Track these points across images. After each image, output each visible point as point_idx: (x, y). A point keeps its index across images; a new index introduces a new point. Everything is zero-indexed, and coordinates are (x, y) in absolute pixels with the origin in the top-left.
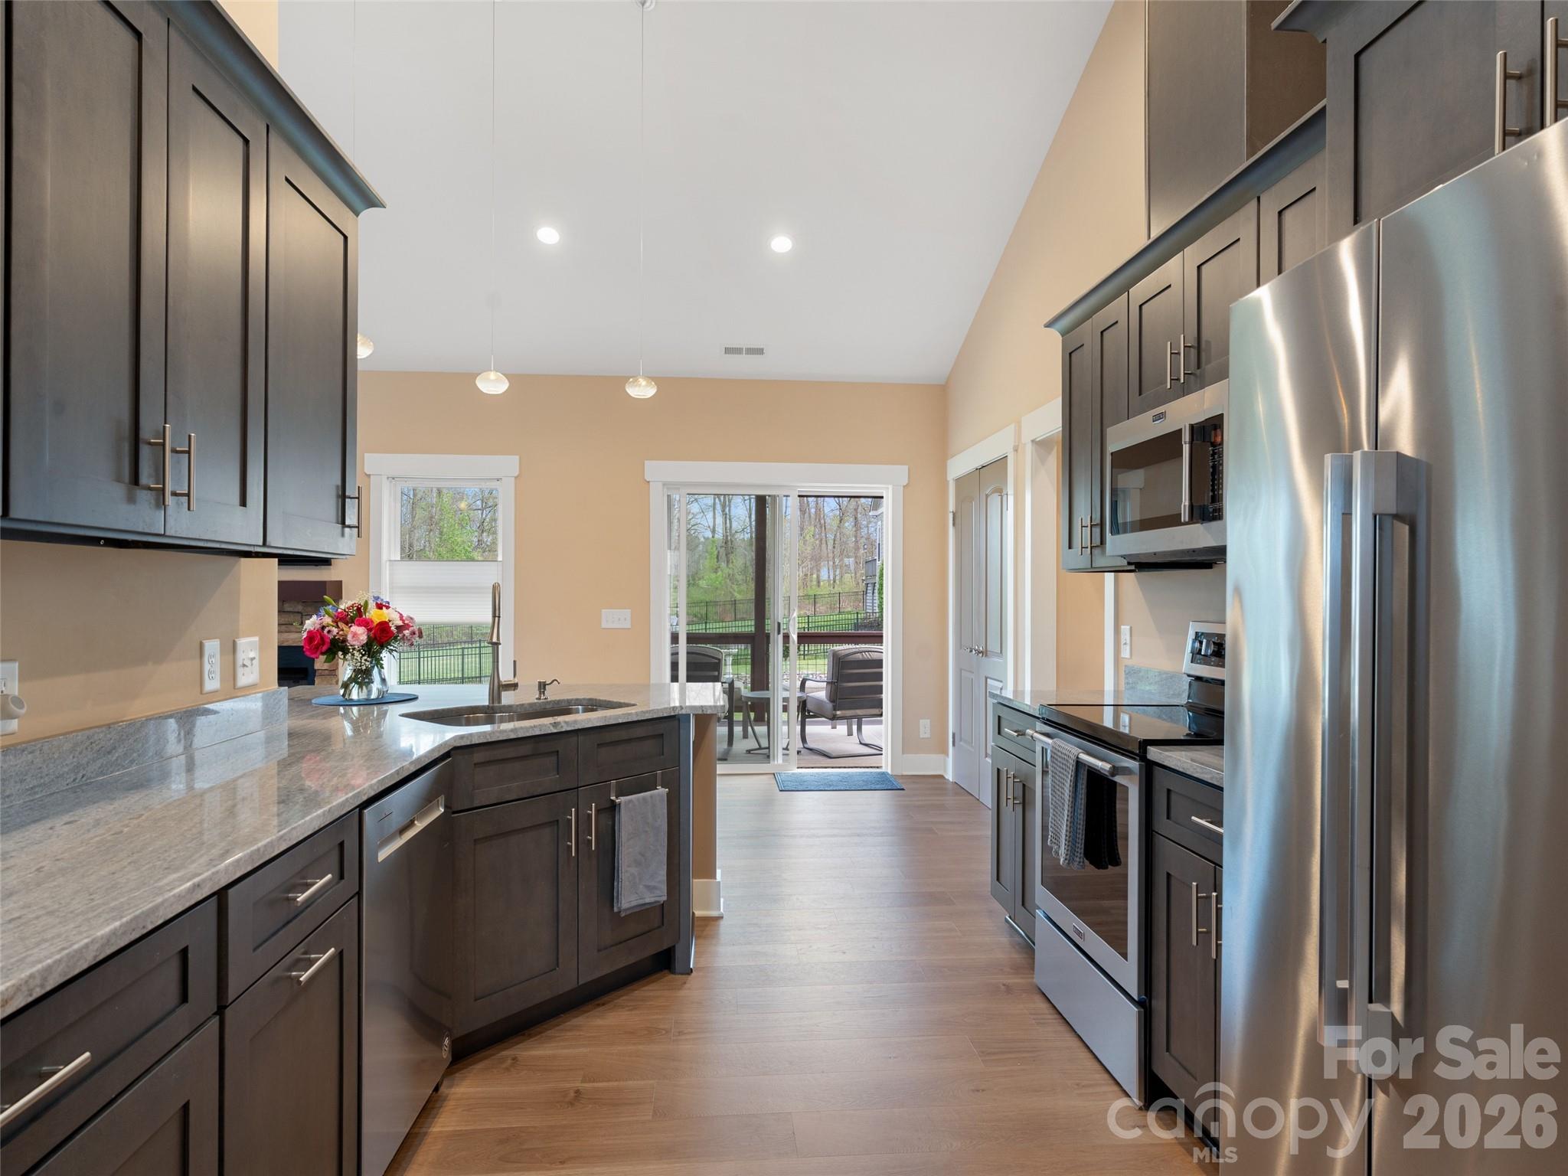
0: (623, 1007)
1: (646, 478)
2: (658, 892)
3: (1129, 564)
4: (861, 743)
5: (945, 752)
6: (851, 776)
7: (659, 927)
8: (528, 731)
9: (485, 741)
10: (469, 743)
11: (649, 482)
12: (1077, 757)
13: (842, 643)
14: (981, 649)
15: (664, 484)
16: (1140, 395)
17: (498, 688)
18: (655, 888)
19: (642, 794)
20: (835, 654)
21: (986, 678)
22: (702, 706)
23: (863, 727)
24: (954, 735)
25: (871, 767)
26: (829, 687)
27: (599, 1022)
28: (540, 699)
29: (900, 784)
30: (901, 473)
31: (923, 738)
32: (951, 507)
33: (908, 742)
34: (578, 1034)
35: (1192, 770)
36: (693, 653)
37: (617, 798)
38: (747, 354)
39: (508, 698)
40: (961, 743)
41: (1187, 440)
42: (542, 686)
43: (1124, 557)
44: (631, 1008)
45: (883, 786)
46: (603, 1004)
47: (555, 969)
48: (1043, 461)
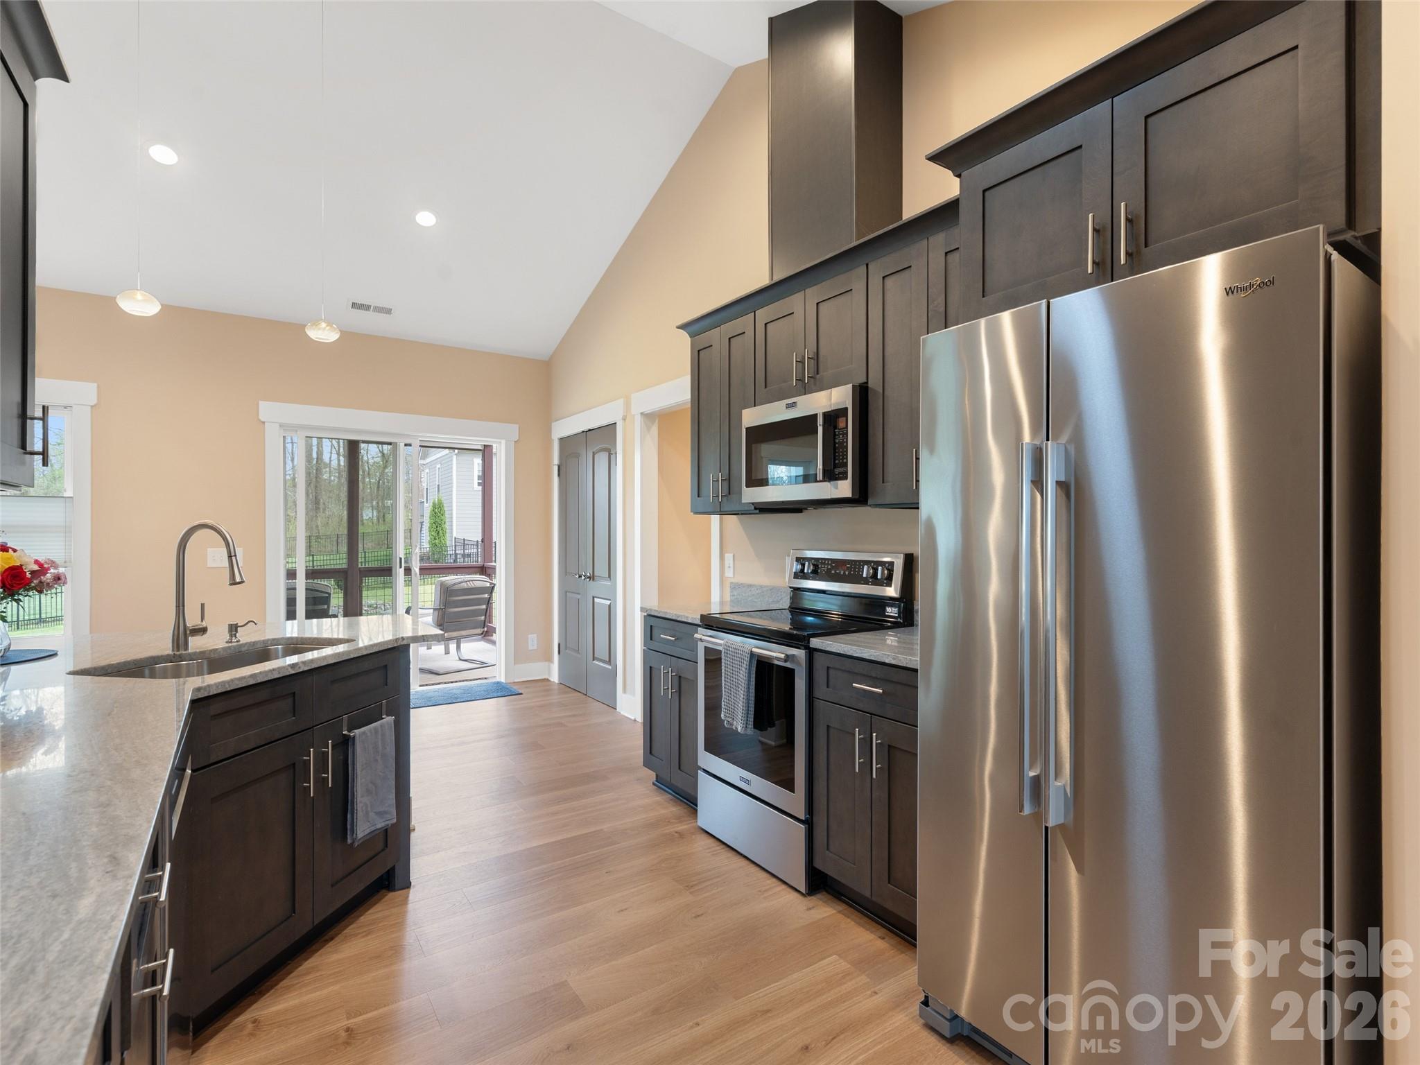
0: (355, 935)
1: (260, 418)
2: (388, 816)
3: (756, 509)
4: (460, 660)
5: (550, 660)
6: (470, 688)
7: (383, 850)
8: (266, 675)
9: (223, 690)
10: (206, 695)
11: (264, 422)
12: (751, 651)
13: (448, 574)
14: (588, 574)
15: (281, 426)
16: (766, 388)
17: (182, 634)
18: (386, 813)
19: (373, 725)
20: (442, 584)
21: (594, 598)
22: (423, 636)
23: (462, 645)
24: (559, 645)
25: (480, 679)
26: (436, 613)
27: (335, 957)
28: (231, 642)
29: (516, 689)
30: (513, 430)
31: (532, 650)
32: (556, 461)
33: (518, 654)
34: (318, 975)
35: (851, 652)
36: (312, 590)
37: (349, 731)
38: (374, 311)
39: (195, 643)
40: (567, 651)
41: (821, 423)
42: (233, 629)
43: (753, 504)
44: (364, 934)
45: (503, 694)
46: (332, 939)
47: (291, 916)
48: (649, 429)
